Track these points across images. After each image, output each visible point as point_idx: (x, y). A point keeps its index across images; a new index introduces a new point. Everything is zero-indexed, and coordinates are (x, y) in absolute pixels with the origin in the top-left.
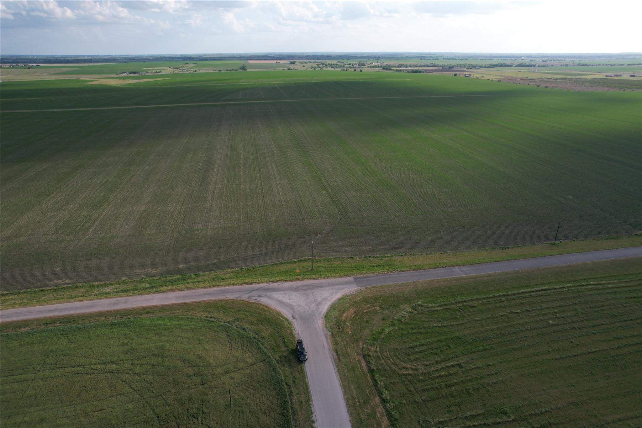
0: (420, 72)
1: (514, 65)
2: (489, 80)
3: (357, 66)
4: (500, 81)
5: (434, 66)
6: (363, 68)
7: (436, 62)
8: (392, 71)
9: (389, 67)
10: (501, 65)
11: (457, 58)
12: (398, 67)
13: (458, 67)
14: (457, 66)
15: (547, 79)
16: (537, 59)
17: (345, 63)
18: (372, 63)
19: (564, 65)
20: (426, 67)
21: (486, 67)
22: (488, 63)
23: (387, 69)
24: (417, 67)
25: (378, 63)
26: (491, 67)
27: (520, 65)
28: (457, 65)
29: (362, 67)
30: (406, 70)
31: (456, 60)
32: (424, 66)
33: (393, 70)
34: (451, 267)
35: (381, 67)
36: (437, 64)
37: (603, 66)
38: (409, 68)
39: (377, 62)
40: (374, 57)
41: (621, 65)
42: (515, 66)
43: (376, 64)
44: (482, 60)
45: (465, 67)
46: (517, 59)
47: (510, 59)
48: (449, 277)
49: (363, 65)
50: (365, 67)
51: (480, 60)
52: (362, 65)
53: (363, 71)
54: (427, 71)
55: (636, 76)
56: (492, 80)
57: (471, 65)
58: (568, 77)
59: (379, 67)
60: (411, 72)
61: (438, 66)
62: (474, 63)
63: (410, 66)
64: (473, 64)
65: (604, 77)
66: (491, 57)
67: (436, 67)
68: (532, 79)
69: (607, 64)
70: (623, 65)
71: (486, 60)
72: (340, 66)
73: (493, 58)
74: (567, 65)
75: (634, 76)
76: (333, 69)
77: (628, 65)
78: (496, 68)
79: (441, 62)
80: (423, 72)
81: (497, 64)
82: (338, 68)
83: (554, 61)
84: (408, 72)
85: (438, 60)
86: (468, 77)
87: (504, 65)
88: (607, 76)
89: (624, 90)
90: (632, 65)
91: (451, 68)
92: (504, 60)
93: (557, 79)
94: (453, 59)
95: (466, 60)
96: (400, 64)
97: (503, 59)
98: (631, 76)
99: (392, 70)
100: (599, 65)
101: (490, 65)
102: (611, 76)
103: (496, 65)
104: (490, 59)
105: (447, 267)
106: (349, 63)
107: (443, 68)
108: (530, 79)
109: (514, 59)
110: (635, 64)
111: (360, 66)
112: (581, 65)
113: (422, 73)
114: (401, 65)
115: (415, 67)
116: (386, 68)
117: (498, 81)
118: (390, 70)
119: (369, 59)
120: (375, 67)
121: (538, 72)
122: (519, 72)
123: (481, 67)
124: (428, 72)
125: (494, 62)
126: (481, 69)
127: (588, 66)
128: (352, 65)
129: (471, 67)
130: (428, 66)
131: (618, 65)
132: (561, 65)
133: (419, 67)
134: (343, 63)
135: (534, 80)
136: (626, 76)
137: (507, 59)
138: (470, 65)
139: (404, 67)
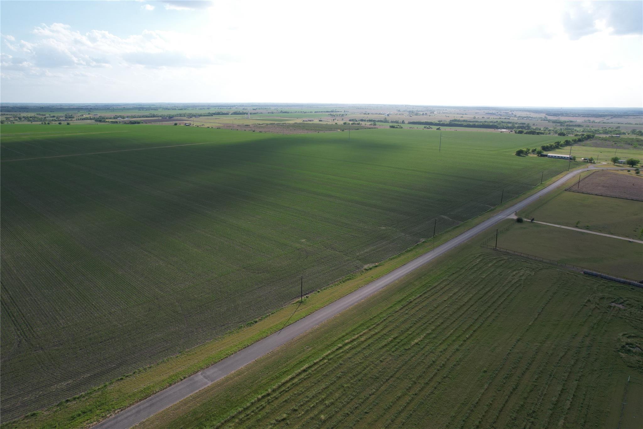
0: (139, 123)
1: (230, 113)
2: (209, 127)
3: (64, 118)
4: (220, 128)
5: (154, 116)
6: (71, 120)
7: (155, 113)
8: (107, 123)
9: (103, 118)
10: (218, 114)
11: (177, 108)
12: (114, 118)
13: (178, 116)
14: (177, 115)
15: (259, 124)
16: (249, 108)
17: (48, 115)
18: (83, 115)
19: (270, 112)
20: (145, 117)
21: (205, 116)
22: (207, 111)
23: (100, 121)
24: (135, 117)
25: (90, 115)
26: (210, 116)
27: (235, 113)
28: (177, 114)
29: (70, 119)
30: (123, 121)
31: (176, 109)
32: (143, 117)
33: (108, 122)
34: (191, 375)
35: (94, 119)
36: (157, 114)
37: (299, 113)
38: (126, 119)
39: (89, 114)
40: (85, 109)
41: (310, 112)
42: (231, 114)
43: (88, 116)
44: (201, 109)
45: (185, 116)
46: (231, 108)
47: (226, 108)
48: (191, 394)
49: (71, 117)
50: (73, 119)
51: (199, 109)
52: (70, 118)
53: (71, 124)
54: (146, 122)
55: (323, 121)
56: (212, 128)
57: (190, 114)
58: (276, 122)
59: (91, 119)
60: (128, 123)
61: (158, 117)
62: (194, 112)
63: (128, 117)
64: (193, 113)
65: (302, 122)
66: (209, 107)
67: (156, 117)
68: (248, 125)
69: (301, 112)
70: (312, 112)
71: (204, 109)
72: (39, 119)
73: (210, 108)
74: (272, 113)
75: (321, 121)
76: (29, 123)
77: (315, 112)
78: (214, 117)
79: (160, 113)
80: (142, 123)
81: (214, 112)
82: (37, 121)
83: (262, 109)
84: (125, 123)
85: (157, 110)
86: (188, 125)
87: (221, 113)
88: (303, 121)
89: (318, 132)
90: (318, 112)
91: (171, 118)
92: (220, 109)
93: (267, 125)
94: (173, 109)
95: (185, 109)
96: (116, 116)
97: (220, 108)
98: (320, 121)
99: (106, 122)
100: (296, 112)
101: (208, 113)
102: (307, 121)
103: (214, 114)
104: (208, 108)
105: (186, 377)
106: (52, 115)
107: (163, 118)
108: (246, 126)
109: (229, 108)
110: (319, 112)
111: (67, 118)
112: (283, 113)
113: (141, 124)
114: (117, 117)
115: (133, 118)
116: (100, 120)
117: (218, 128)
118: (104, 122)
119: (79, 111)
120: (86, 120)
121: (251, 118)
122: (235, 119)
123: (200, 115)
124: (147, 122)
125: (212, 111)
126: (201, 117)
127: (288, 113)
129: (191, 116)
130: (147, 117)
131: (308, 112)
132: (269, 113)
133: (137, 117)
134: (45, 115)
135: (249, 126)
136: (316, 121)
137: (223, 108)
138: (189, 114)
139: (121, 118)
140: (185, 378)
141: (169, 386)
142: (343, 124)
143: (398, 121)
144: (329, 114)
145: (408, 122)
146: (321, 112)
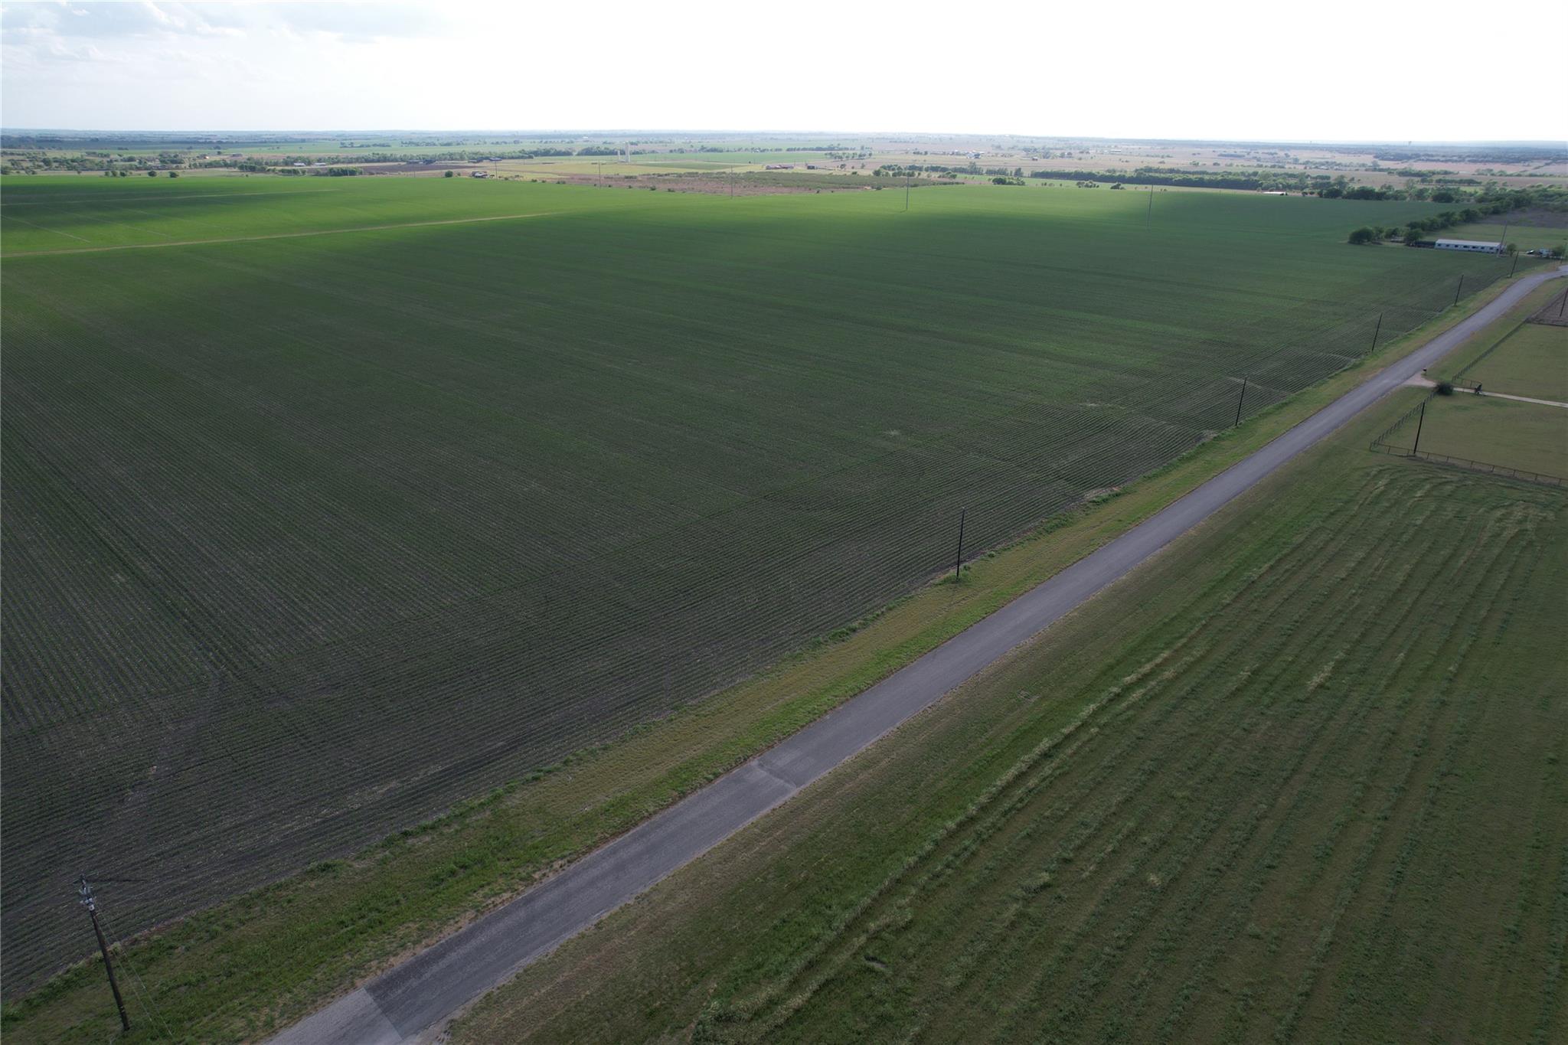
0: (352, 173)
1: (575, 151)
2: (536, 181)
3: (157, 163)
4: (564, 183)
5: (385, 159)
6: (177, 168)
7: (387, 152)
8: (272, 175)
9: (258, 163)
10: (546, 153)
11: (437, 143)
12: (286, 163)
13: (445, 159)
14: (444, 157)
15: (659, 175)
16: (617, 141)
17: (114, 156)
18: (204, 157)
19: (675, 150)
20: (362, 162)
21: (513, 158)
22: (516, 149)
23: (253, 169)
24: (337, 162)
25: (222, 157)
26: (526, 158)
27: (588, 152)
28: (443, 154)
29: (175, 165)
30: (310, 171)
31: (434, 145)
32: (358, 160)
33: (274, 171)
34: (732, 768)
35: (234, 165)
36: (391, 155)
37: (747, 152)
38: (317, 166)
39: (219, 153)
40: (205, 143)
41: (776, 150)
42: (578, 155)
43: (218, 158)
44: (497, 143)
45: (462, 158)
46: (573, 140)
47: (560, 141)
48: (752, 820)
49: (176, 161)
50: (183, 166)
51: (493, 143)
52: (173, 162)
53: (181, 175)
54: (370, 172)
55: (817, 168)
56: (544, 182)
57: (476, 154)
58: (701, 171)
59: (226, 165)
60: (326, 175)
61: (395, 160)
62: (484, 150)
63: (319, 161)
64: (482, 151)
65: (764, 170)
66: (516, 139)
67: (389, 161)
68: (631, 177)
69: (752, 149)
70: (780, 150)
71: (506, 143)
72: (97, 165)
73: (521, 140)
74: (681, 151)
75: (813, 168)
76: (74, 173)
77: (788, 150)
78: (539, 160)
79: (399, 152)
80: (361, 173)
81: (535, 150)
82: (91, 170)
83: (651, 142)
84: (317, 174)
85: (389, 146)
86: (482, 177)
87: (552, 152)
88: (768, 168)
90: (794, 150)
91: (428, 162)
92: (546, 142)
93: (680, 176)
94: (428, 144)
95: (458, 144)
96: (288, 157)
97: (544, 141)
98: (809, 168)
99: (269, 170)
100: (739, 150)
101: (520, 152)
102: (777, 169)
103: (536, 154)
104: (514, 142)
105: (720, 774)
106: (126, 156)
107: (410, 163)
108: (627, 178)
109: (566, 140)
110: (798, 150)
111: (166, 163)
112: (708, 151)
113: (357, 177)
114: (292, 160)
115: (334, 163)
116: (252, 167)
117: (559, 183)
118: (263, 170)
119: (191, 147)
120: (215, 167)
121: (633, 163)
122: (593, 164)
123: (502, 157)
124: (374, 172)
125: (529, 147)
126: (503, 161)
127: (721, 151)
128: (140, 162)
129: (480, 158)
130: (367, 161)
131: (771, 150)
132: (671, 151)
133: (343, 162)
134: (107, 156)
135: (635, 177)
136: (800, 169)
137: (552, 140)
138: (474, 154)
139: (303, 164)
140: (717, 776)
141: (681, 798)
142: (872, 175)
143: (1006, 169)
144: (826, 154)
145: (1030, 173)
146: (804, 149)
